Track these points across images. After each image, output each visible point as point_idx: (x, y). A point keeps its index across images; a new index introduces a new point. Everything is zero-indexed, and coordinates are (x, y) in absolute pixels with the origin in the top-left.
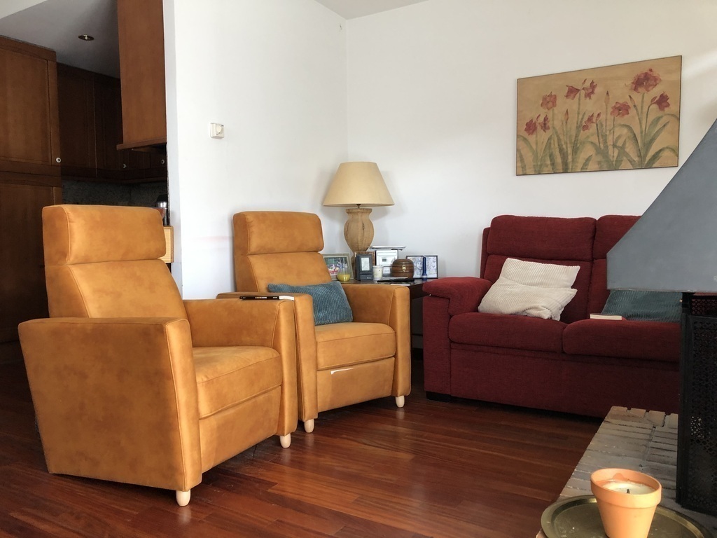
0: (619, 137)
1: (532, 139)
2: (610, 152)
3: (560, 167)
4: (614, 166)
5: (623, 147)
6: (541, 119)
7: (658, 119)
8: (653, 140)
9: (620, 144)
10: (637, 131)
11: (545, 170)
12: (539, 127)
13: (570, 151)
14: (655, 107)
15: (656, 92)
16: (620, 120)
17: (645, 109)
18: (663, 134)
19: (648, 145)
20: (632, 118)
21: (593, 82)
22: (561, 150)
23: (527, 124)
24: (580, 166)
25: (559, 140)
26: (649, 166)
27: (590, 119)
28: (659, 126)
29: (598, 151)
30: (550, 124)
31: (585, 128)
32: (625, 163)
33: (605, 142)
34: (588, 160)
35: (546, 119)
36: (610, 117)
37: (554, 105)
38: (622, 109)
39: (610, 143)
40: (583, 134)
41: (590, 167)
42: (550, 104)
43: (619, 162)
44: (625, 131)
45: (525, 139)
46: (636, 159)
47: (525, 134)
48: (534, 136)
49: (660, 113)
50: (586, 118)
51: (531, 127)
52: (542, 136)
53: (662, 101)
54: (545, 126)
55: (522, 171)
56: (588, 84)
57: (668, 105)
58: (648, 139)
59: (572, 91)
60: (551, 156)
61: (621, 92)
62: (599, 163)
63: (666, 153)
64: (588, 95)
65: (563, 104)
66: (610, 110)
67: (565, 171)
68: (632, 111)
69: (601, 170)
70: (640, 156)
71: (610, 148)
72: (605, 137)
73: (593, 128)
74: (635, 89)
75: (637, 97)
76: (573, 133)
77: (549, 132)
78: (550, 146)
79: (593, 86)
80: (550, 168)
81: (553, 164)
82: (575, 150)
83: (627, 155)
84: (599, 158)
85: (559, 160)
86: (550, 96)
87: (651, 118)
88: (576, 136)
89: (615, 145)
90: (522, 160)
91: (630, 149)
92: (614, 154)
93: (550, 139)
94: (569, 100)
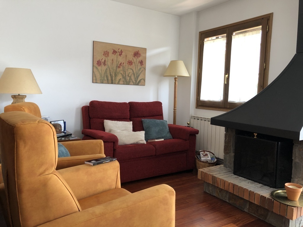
0: (130, 73)
1: (99, 68)
2: (127, 78)
3: (110, 81)
4: (128, 83)
5: (131, 77)
6: (103, 61)
8: (139, 76)
9: (130, 75)
10: (135, 72)
11: (105, 82)
12: (102, 64)
13: (114, 75)
14: (139, 64)
15: (140, 59)
16: (130, 67)
17: (137, 65)
18: (142, 74)
19: (138, 77)
20: (133, 66)
21: (121, 50)
22: (110, 75)
23: (97, 61)
24: (117, 82)
25: (110, 70)
26: (138, 84)
27: (121, 64)
28: (141, 71)
29: (123, 76)
30: (106, 63)
31: (119, 67)
32: (131, 83)
33: (125, 74)
34: (120, 80)
35: (105, 61)
36: (127, 65)
37: (108, 56)
38: (130, 63)
39: (127, 74)
40: (118, 70)
41: (121, 82)
42: (107, 55)
43: (129, 82)
44: (131, 71)
45: (97, 68)
46: (134, 82)
47: (97, 66)
48: (100, 67)
49: (141, 67)
50: (119, 64)
51: (99, 63)
52: (103, 68)
53: (142, 63)
54: (105, 64)
55: (95, 81)
56: (120, 51)
57: (143, 65)
58: (138, 75)
59: (115, 52)
60: (107, 76)
61: (130, 57)
62: (123, 81)
63: (142, 81)
64: (120, 55)
65: (111, 56)
66: (127, 62)
67: (112, 83)
68: (133, 64)
69: (124, 84)
70: (135, 81)
71: (127, 76)
72: (125, 72)
73: (122, 68)
74: (134, 57)
75: (135, 59)
76: (115, 68)
77: (106, 67)
78: (106, 72)
79: (121, 52)
80: (106, 81)
81: (108, 80)
82: (116, 75)
83: (132, 80)
84: (123, 80)
85: (110, 78)
86: (107, 52)
87: (139, 68)
88: (116, 70)
89: (128, 76)
90: (95, 77)
91: (133, 78)
92: (128, 78)
93: (106, 69)
94: (113, 55)
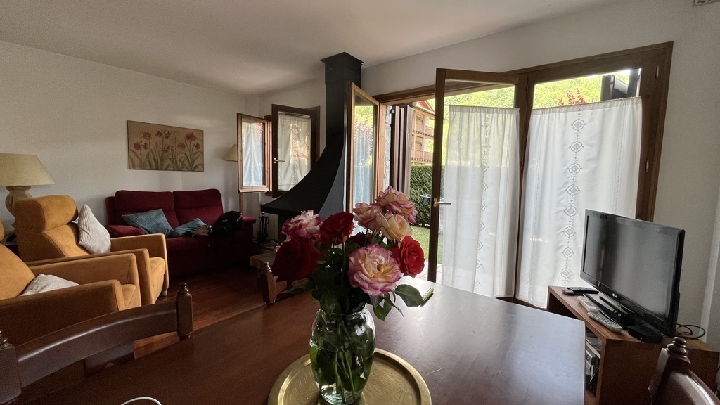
0: (181, 157)
1: (138, 152)
2: (178, 163)
3: (154, 167)
4: (180, 169)
5: (183, 162)
6: (143, 143)
7: (196, 153)
8: (195, 161)
9: (182, 160)
10: (189, 157)
11: (147, 168)
12: (142, 147)
13: (159, 160)
14: (195, 148)
15: (195, 142)
16: (182, 150)
17: (191, 148)
18: (198, 158)
19: (193, 162)
20: (186, 150)
21: (168, 132)
22: (155, 160)
23: (135, 144)
24: (164, 167)
25: (153, 155)
26: (194, 170)
27: (168, 147)
28: (197, 156)
29: (172, 161)
30: (148, 147)
31: (166, 151)
32: (184, 168)
33: (176, 159)
34: (168, 165)
35: (146, 144)
36: (178, 149)
37: (150, 138)
38: (182, 146)
39: (178, 159)
40: (165, 154)
41: (169, 169)
42: (148, 137)
43: (182, 167)
44: (184, 155)
45: (134, 152)
46: (189, 167)
47: (134, 150)
49: (197, 151)
50: (166, 147)
51: (137, 146)
52: (144, 152)
53: (197, 146)
54: (145, 147)
55: (132, 166)
56: (166, 132)
57: (200, 148)
58: (193, 160)
59: (159, 134)
60: (150, 162)
61: (182, 139)
62: (173, 167)
63: (200, 166)
64: (167, 137)
65: (154, 139)
66: (177, 146)
67: (157, 169)
68: (186, 148)
69: (174, 170)
71: (178, 161)
72: (175, 156)
73: (170, 152)
74: (187, 139)
75: (188, 143)
76: (161, 152)
77: (148, 151)
78: (149, 157)
79: (169, 134)
80: (149, 167)
81: (151, 166)
82: (162, 161)
83: (185, 165)
84: (173, 165)
85: (153, 163)
86: (148, 133)
87: (194, 152)
88: (162, 154)
89: (180, 161)
90: (132, 162)
91: (186, 163)
92: (180, 164)
93: (148, 154)
94: (158, 137)
